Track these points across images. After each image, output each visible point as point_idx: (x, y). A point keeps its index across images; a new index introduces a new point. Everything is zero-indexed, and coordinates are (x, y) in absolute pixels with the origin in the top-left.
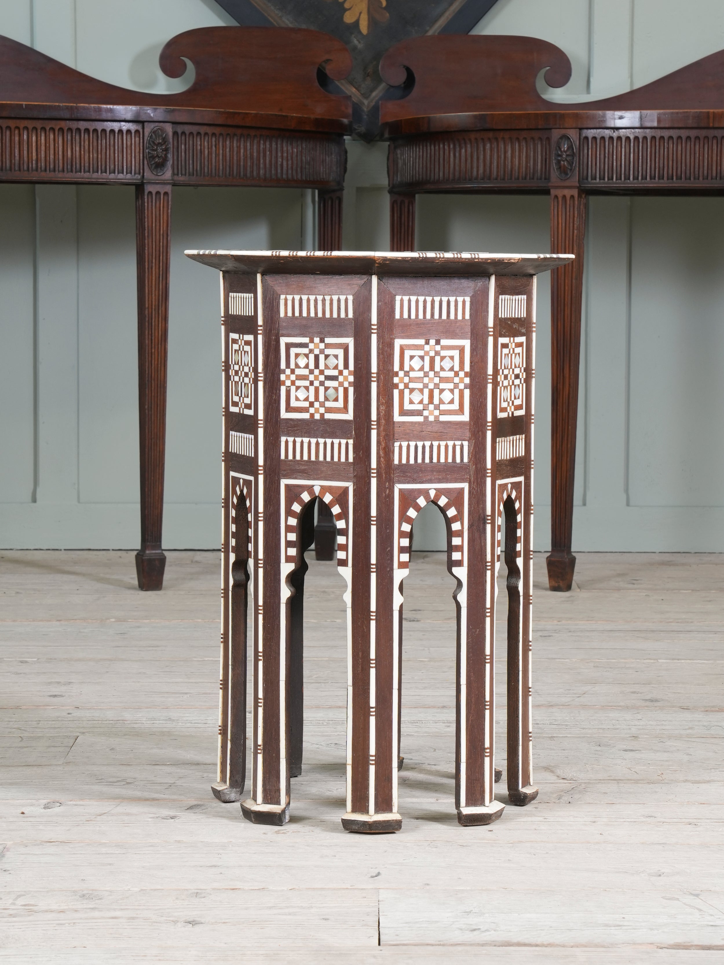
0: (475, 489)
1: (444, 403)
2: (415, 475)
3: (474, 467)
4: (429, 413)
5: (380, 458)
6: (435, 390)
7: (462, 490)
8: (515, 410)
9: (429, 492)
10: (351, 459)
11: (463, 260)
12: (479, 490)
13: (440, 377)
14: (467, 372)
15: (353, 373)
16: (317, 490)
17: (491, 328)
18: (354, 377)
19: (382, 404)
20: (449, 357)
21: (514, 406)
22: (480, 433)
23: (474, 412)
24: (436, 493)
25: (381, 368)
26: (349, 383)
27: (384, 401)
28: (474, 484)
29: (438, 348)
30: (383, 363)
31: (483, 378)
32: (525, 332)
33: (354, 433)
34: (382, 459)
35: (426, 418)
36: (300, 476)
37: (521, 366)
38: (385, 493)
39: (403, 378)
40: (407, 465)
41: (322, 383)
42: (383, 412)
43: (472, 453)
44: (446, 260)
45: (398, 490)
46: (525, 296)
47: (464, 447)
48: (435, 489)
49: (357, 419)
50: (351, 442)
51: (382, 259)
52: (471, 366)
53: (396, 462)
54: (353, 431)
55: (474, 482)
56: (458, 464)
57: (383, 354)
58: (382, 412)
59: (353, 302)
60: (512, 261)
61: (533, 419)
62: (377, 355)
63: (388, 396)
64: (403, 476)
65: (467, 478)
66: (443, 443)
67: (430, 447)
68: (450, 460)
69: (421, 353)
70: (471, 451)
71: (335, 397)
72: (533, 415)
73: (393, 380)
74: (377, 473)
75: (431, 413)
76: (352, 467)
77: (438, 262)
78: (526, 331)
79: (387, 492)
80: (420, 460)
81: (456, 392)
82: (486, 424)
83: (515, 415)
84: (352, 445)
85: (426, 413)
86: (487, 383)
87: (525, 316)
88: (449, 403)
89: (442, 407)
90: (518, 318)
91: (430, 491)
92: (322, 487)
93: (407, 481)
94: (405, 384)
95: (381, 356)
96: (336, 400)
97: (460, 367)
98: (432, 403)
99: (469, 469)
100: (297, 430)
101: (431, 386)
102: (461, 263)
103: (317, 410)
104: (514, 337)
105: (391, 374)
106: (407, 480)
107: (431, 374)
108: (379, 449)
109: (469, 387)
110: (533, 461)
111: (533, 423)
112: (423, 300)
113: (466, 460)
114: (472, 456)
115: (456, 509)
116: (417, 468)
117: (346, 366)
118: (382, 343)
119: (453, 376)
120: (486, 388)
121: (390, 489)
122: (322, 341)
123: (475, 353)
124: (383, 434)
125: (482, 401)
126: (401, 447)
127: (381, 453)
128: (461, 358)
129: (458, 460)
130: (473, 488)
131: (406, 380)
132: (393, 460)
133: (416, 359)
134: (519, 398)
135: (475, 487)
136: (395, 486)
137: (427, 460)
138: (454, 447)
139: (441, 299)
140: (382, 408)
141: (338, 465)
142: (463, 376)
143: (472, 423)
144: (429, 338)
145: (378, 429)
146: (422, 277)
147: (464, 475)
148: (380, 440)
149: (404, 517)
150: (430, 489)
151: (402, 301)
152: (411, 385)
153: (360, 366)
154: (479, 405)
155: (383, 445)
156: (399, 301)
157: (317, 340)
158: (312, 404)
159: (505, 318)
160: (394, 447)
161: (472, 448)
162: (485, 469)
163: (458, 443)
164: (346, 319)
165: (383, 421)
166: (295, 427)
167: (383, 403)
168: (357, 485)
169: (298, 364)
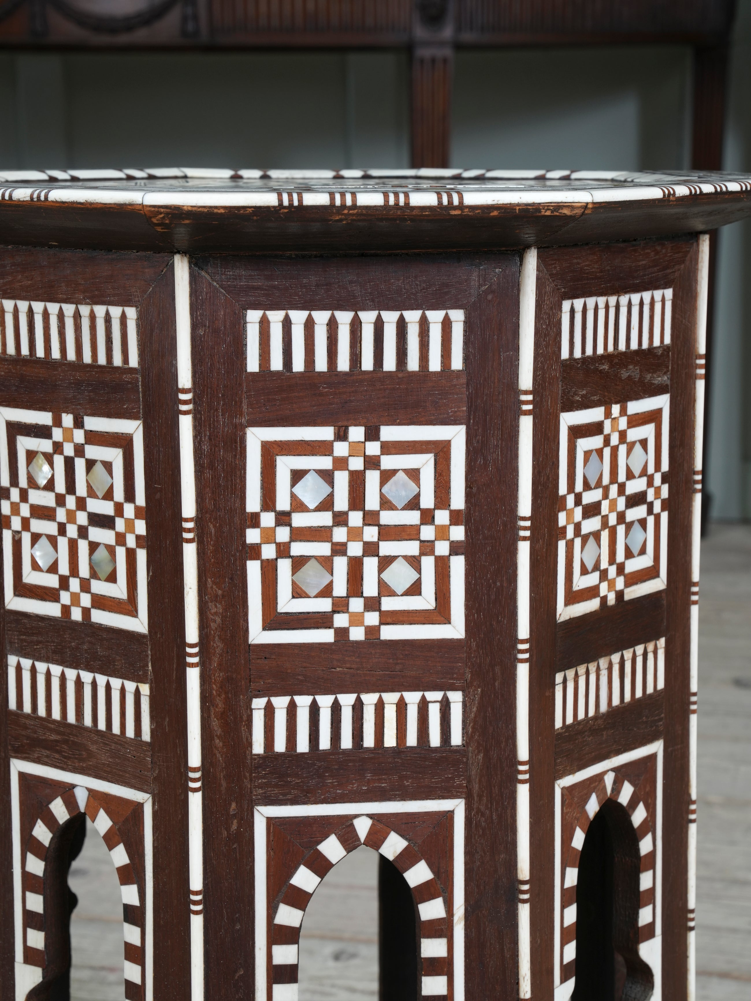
0: (483, 815)
1: (392, 593)
2: (312, 782)
3: (481, 756)
4: (350, 622)
5: (212, 739)
6: (367, 560)
7: (449, 815)
8: (628, 584)
9: (352, 825)
10: (146, 736)
11: (415, 212)
12: (494, 817)
13: (379, 526)
14: (458, 512)
15: (144, 513)
16: (81, 797)
17: (526, 393)
18: (147, 524)
19: (215, 599)
20: (406, 471)
21: (626, 576)
22: (497, 669)
23: (479, 615)
24: (373, 825)
25: (209, 504)
26: (138, 537)
27: (220, 592)
28: (480, 799)
29: (373, 448)
30: (213, 493)
31: (505, 525)
32: (669, 382)
33: (150, 668)
34: (218, 742)
35: (342, 633)
36: (47, 756)
37: (651, 469)
38: (228, 829)
39: (273, 530)
40: (289, 756)
41: (83, 532)
42: (218, 620)
43: (475, 721)
44: (362, 214)
45: (264, 821)
46: (669, 293)
47: (452, 705)
48: (370, 816)
49: (156, 633)
50: (145, 689)
51: (167, 214)
52: (469, 495)
53: (258, 748)
54: (150, 665)
55: (480, 796)
56: (436, 749)
57: (212, 466)
58: (215, 621)
59: (138, 326)
60: (566, 212)
61: (695, 594)
62: (196, 471)
63: (231, 579)
64: (276, 786)
65: (460, 786)
66: (390, 698)
67: (354, 707)
68: (412, 740)
69: (325, 463)
70: (473, 715)
71: (109, 569)
72: (695, 584)
73: (244, 536)
74: (203, 778)
75: (357, 620)
76: (149, 754)
77: (341, 220)
78: (671, 379)
79: (234, 826)
80: (325, 743)
81: (428, 563)
82: (514, 647)
83: (627, 597)
84: (147, 699)
85: (341, 620)
86: (516, 539)
87: (668, 340)
88: (409, 593)
89: (388, 604)
90: (640, 352)
91: (356, 822)
92: (92, 793)
93: (289, 797)
94: (278, 545)
95: (208, 474)
96: (112, 578)
97: (436, 497)
98: (360, 594)
99: (466, 763)
100: (38, 642)
101: (355, 549)
102: (412, 220)
103: (75, 599)
104: (623, 400)
105: (237, 520)
106: (290, 793)
107: (356, 519)
108: (209, 717)
109: (462, 550)
110: (695, 694)
111: (695, 603)
112: (326, 321)
113: (457, 739)
114: (473, 728)
115: (431, 865)
116: (319, 764)
117: (130, 496)
118: (210, 439)
119: (418, 522)
120: (513, 552)
121: (242, 819)
122: (79, 424)
123: (480, 461)
124: (219, 676)
125: (502, 586)
126: (269, 711)
127: (215, 724)
128: (440, 475)
129: (435, 740)
130: (479, 810)
131: (283, 534)
132: (250, 745)
133: (310, 480)
134: (643, 551)
135: (482, 808)
136: (255, 810)
137: (347, 742)
138: (423, 706)
139: (379, 318)
140: (215, 608)
141: (121, 745)
142: (447, 522)
143: (474, 644)
144: (345, 423)
145: (203, 665)
146: (321, 256)
147: (453, 779)
148: (211, 694)
149: (284, 889)
150: (356, 816)
151: (264, 324)
152: (298, 549)
153: (158, 496)
154: (493, 597)
155: (221, 705)
156: (257, 326)
157: (68, 420)
158: (64, 583)
159: (585, 360)
160: (251, 710)
161: (475, 709)
162: (514, 761)
163: (434, 696)
164: (126, 370)
165: (218, 645)
166: (33, 635)
167: (217, 596)
168: (159, 802)
169: (33, 479)
